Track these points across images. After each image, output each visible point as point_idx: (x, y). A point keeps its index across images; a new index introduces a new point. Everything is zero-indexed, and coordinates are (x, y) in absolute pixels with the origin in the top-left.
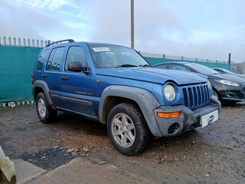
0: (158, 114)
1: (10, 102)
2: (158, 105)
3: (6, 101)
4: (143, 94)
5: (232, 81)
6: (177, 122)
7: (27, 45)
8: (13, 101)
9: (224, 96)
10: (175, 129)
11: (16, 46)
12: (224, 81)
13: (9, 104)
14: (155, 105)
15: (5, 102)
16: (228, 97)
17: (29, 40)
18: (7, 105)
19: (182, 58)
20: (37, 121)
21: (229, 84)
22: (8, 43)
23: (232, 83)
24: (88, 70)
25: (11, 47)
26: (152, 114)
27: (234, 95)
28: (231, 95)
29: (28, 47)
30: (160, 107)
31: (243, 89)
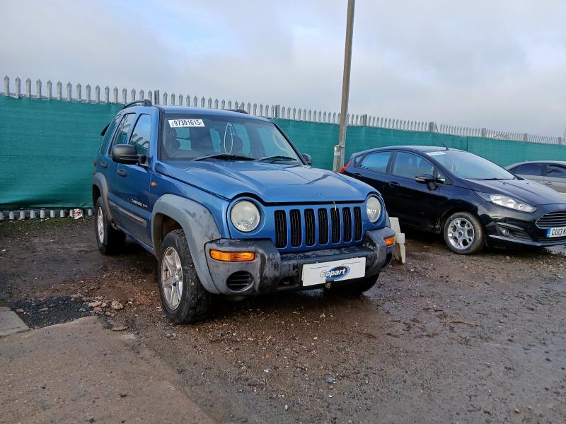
0: (212, 252)
1: (73, 208)
2: (217, 236)
3: (66, 206)
4: (193, 215)
5: (520, 199)
6: (244, 269)
7: (112, 100)
8: (80, 208)
9: (495, 232)
10: (246, 282)
11: (90, 100)
12: (499, 197)
13: (71, 212)
14: (209, 235)
15: (63, 208)
16: (502, 234)
17: (116, 90)
18: (67, 214)
19: (482, 132)
20: (93, 249)
21: (511, 206)
22: (75, 96)
23: (518, 203)
24: (147, 162)
25: (81, 103)
26: (202, 251)
27: (519, 232)
28: (511, 231)
29: (113, 103)
30: (219, 240)
31: (542, 218)
